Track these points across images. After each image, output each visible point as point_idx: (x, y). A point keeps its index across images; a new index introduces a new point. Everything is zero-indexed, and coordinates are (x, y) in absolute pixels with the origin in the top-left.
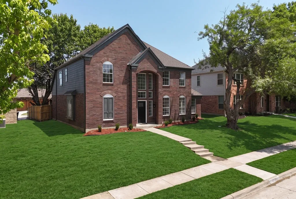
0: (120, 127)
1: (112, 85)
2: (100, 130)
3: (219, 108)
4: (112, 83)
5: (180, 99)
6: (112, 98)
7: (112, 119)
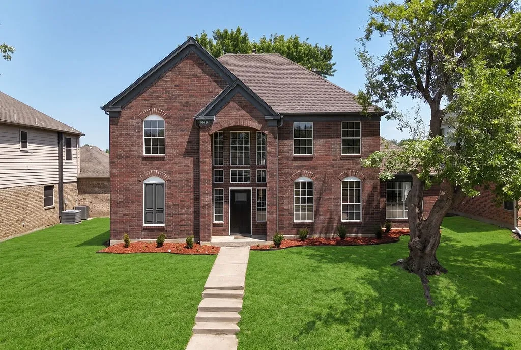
0: (166, 241)
1: (162, 159)
2: (126, 245)
3: (505, 208)
4: (163, 155)
5: (345, 184)
6: (162, 185)
7: (163, 225)
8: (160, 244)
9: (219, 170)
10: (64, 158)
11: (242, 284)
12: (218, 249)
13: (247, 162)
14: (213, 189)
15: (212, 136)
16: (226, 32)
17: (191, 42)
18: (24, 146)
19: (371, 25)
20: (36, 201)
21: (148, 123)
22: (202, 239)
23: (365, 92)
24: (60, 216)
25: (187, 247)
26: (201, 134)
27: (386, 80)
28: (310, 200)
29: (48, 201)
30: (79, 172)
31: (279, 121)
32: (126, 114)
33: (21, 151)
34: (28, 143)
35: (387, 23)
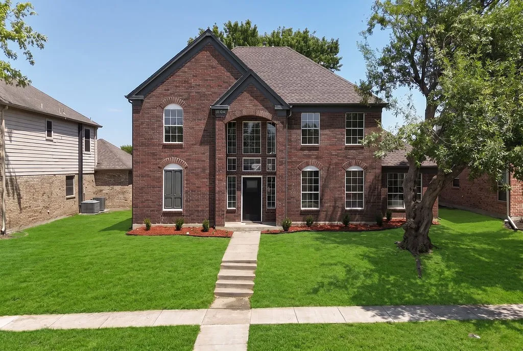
0: (184, 226)
2: (148, 229)
3: (499, 199)
4: (181, 143)
5: (349, 173)
6: (181, 171)
7: (181, 210)
8: (178, 228)
9: (232, 158)
10: (84, 149)
11: (255, 259)
12: (232, 233)
13: (258, 151)
14: (226, 177)
15: (226, 125)
16: (236, 25)
17: (207, 34)
18: (49, 135)
19: (373, 18)
20: (59, 190)
21: (168, 112)
22: (216, 223)
23: (367, 83)
24: (80, 206)
25: (203, 231)
26: (217, 122)
27: (385, 71)
28: (316, 189)
29: (69, 191)
30: (96, 164)
31: (288, 111)
32: (148, 102)
33: (47, 140)
34: (52, 132)
35: (387, 17)
